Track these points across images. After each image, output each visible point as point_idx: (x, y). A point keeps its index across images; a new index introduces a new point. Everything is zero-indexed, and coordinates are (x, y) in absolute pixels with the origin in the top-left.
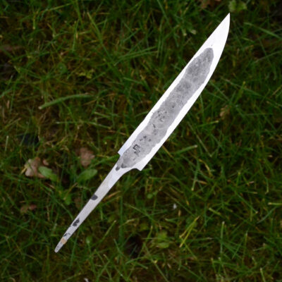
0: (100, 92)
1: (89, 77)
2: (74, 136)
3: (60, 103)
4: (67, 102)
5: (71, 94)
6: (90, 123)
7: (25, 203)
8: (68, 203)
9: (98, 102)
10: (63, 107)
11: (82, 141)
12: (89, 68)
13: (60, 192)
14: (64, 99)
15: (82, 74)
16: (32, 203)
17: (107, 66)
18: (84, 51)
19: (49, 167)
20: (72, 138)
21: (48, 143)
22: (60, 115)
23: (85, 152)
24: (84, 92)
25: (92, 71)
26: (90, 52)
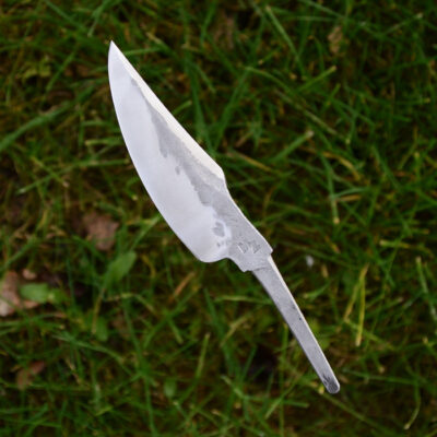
0: (80, 96)
1: (45, 73)
2: (63, 202)
3: (10, 147)
4: (22, 139)
5: (23, 121)
6: (83, 165)
7: (21, 369)
8: (104, 337)
9: (82, 118)
10: (19, 152)
11: (81, 203)
12: (38, 55)
13: (80, 321)
14: (13, 136)
15: (29, 74)
16: (34, 362)
17: (72, 41)
18: (15, 28)
19: (38, 280)
20: (59, 206)
21: (17, 234)
22: (18, 170)
23: (95, 222)
24: (46, 107)
25: (46, 59)
26: (29, 25)
